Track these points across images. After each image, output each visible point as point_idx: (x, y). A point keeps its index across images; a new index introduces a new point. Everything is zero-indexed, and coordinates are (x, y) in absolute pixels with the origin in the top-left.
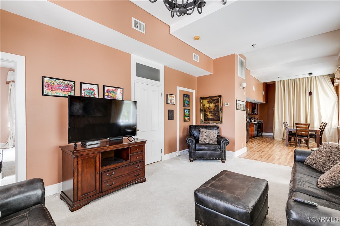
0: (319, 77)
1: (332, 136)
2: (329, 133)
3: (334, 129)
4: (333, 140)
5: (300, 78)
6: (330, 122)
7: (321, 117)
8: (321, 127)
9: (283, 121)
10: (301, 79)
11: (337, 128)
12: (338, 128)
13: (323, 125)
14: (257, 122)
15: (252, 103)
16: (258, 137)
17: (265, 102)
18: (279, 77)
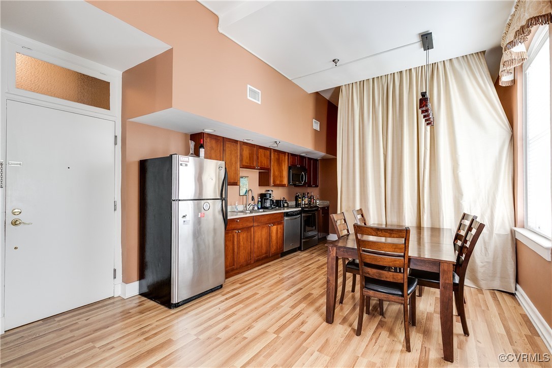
0: (455, 62)
1: (494, 263)
2: (486, 249)
3: (499, 235)
4: (498, 275)
5: (401, 72)
6: (489, 211)
7: (462, 195)
8: (459, 229)
9: (358, 208)
10: (404, 73)
11: (509, 232)
12: (513, 233)
13: (467, 223)
14: (300, 209)
15: (288, 153)
16: (302, 251)
17: (327, 153)
18: (337, 61)
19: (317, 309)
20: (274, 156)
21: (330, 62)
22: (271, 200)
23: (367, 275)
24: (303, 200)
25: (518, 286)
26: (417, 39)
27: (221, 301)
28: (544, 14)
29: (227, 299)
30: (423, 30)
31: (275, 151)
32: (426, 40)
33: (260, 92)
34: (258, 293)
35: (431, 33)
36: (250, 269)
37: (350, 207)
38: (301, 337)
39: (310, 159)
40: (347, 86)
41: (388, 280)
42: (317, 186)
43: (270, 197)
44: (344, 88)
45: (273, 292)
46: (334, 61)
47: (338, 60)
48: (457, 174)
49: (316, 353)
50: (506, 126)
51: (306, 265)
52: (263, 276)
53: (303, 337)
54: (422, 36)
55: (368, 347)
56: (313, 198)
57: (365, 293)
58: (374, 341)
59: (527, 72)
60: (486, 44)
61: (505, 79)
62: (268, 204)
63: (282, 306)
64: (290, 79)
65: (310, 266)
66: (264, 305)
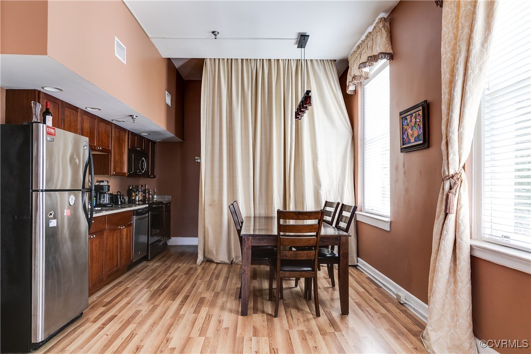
0: (315, 63)
7: (321, 186)
14: (147, 205)
15: (129, 131)
16: (149, 260)
17: (176, 135)
18: (216, 33)
19: (223, 308)
20: (115, 134)
21: (209, 32)
22: (110, 194)
23: (285, 258)
24: (136, 195)
25: (359, 259)
26: (295, 36)
27: (99, 328)
28: (388, 52)
29: (104, 325)
30: (303, 31)
31: (116, 126)
32: (302, 40)
33: (125, 48)
34: (141, 311)
35: (308, 36)
36: (99, 290)
37: (215, 201)
38: (229, 331)
39: (148, 141)
40: (213, 60)
41: (303, 259)
42: (155, 177)
43: (109, 190)
44: (208, 62)
45: (158, 306)
46: (213, 32)
47: (218, 33)
48: (317, 166)
49: (254, 338)
50: (349, 127)
51: (169, 273)
52: (125, 293)
53: (231, 332)
54: (302, 36)
55: (290, 322)
56: (149, 192)
57: (282, 275)
58: (290, 317)
59: (365, 87)
60: (338, 55)
61: (351, 89)
62: (106, 200)
63: (184, 315)
64: (150, 36)
65: (176, 274)
66: (161, 318)
